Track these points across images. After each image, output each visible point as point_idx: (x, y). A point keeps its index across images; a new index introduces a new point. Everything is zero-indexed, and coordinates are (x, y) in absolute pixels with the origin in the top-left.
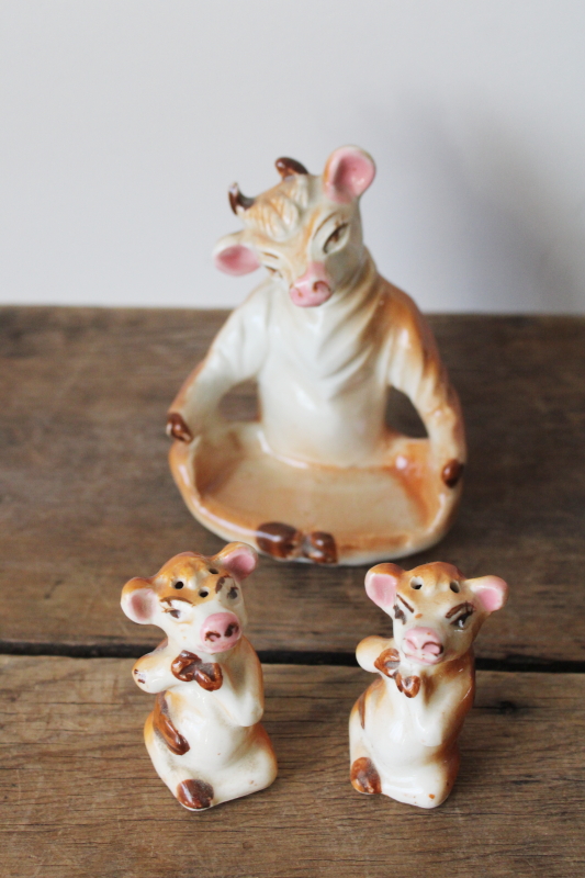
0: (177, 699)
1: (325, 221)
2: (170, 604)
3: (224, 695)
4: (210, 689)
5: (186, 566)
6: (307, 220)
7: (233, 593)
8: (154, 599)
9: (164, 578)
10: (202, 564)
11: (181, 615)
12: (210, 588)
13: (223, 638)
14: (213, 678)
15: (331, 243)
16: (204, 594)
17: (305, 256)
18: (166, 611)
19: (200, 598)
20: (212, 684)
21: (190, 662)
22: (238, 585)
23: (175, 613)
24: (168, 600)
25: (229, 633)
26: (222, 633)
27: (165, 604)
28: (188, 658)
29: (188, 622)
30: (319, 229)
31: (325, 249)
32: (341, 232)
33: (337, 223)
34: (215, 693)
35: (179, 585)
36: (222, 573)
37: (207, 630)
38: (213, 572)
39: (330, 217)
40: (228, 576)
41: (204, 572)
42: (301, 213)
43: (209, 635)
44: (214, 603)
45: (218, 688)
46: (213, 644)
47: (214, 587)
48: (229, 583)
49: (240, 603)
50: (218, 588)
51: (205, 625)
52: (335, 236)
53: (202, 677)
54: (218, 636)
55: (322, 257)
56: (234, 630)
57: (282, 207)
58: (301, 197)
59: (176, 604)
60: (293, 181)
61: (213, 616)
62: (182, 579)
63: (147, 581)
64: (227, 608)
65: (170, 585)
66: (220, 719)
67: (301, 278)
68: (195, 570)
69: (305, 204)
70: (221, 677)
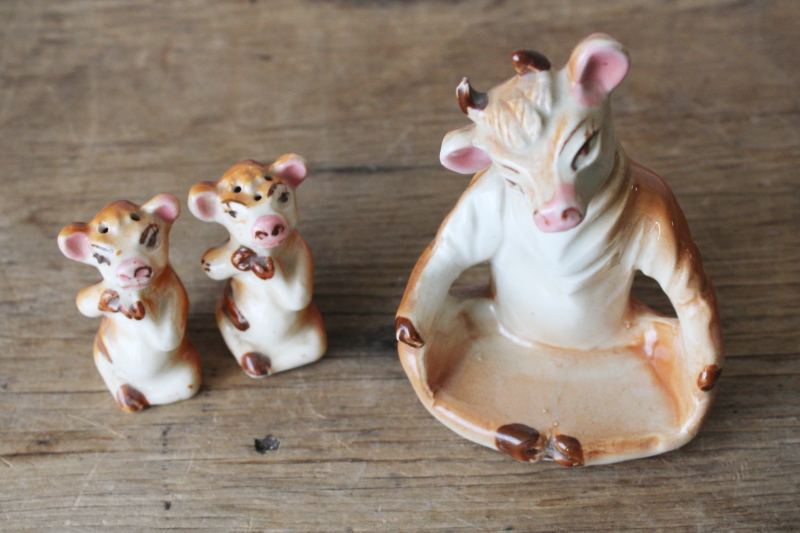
0: (239, 285)
1: (574, 132)
2: (228, 205)
3: (276, 283)
4: (264, 277)
5: (243, 174)
6: (552, 130)
7: (284, 198)
8: (216, 200)
9: (225, 184)
10: (258, 172)
11: (238, 216)
12: (263, 193)
13: (270, 237)
14: (265, 269)
15: (581, 157)
16: (258, 198)
17: (551, 175)
18: (226, 211)
19: (254, 202)
20: (266, 274)
21: (246, 255)
22: (289, 190)
23: (233, 214)
24: (227, 201)
25: (275, 232)
26: (269, 232)
27: (225, 205)
28: (246, 252)
29: (243, 222)
30: (566, 142)
31: (574, 166)
32: (591, 143)
33: (587, 134)
34: (268, 281)
35: (238, 190)
36: (276, 180)
37: (258, 228)
38: (268, 179)
39: (579, 126)
40: (280, 183)
41: (260, 179)
42: (544, 121)
43: (258, 234)
44: (266, 206)
45: (271, 277)
46: (262, 242)
47: (267, 192)
48: (280, 189)
49: (289, 207)
50: (271, 193)
51: (255, 225)
52: (585, 149)
53: (258, 268)
54: (266, 234)
55: (570, 176)
56: (280, 230)
57: (522, 114)
58: (543, 101)
59: (234, 206)
60: (534, 81)
61: (263, 218)
62: (240, 184)
63: (211, 185)
64: (276, 211)
65: (230, 189)
66: (275, 303)
67: (548, 204)
68: (251, 177)
69: (547, 108)
70: (273, 269)
